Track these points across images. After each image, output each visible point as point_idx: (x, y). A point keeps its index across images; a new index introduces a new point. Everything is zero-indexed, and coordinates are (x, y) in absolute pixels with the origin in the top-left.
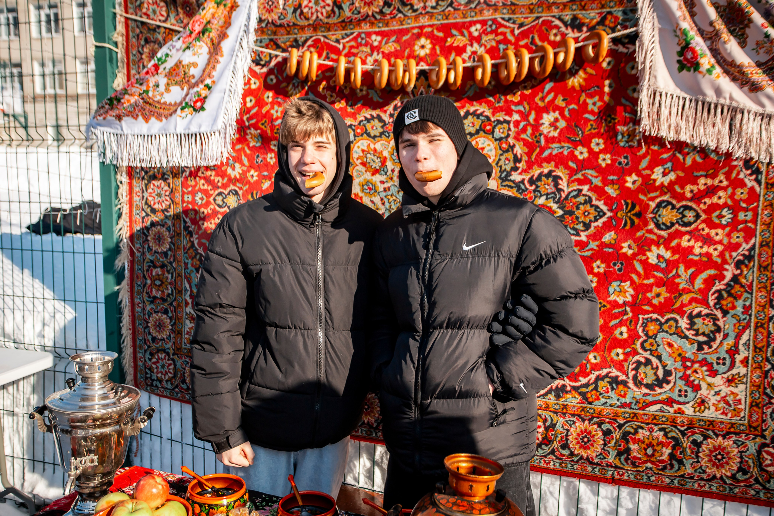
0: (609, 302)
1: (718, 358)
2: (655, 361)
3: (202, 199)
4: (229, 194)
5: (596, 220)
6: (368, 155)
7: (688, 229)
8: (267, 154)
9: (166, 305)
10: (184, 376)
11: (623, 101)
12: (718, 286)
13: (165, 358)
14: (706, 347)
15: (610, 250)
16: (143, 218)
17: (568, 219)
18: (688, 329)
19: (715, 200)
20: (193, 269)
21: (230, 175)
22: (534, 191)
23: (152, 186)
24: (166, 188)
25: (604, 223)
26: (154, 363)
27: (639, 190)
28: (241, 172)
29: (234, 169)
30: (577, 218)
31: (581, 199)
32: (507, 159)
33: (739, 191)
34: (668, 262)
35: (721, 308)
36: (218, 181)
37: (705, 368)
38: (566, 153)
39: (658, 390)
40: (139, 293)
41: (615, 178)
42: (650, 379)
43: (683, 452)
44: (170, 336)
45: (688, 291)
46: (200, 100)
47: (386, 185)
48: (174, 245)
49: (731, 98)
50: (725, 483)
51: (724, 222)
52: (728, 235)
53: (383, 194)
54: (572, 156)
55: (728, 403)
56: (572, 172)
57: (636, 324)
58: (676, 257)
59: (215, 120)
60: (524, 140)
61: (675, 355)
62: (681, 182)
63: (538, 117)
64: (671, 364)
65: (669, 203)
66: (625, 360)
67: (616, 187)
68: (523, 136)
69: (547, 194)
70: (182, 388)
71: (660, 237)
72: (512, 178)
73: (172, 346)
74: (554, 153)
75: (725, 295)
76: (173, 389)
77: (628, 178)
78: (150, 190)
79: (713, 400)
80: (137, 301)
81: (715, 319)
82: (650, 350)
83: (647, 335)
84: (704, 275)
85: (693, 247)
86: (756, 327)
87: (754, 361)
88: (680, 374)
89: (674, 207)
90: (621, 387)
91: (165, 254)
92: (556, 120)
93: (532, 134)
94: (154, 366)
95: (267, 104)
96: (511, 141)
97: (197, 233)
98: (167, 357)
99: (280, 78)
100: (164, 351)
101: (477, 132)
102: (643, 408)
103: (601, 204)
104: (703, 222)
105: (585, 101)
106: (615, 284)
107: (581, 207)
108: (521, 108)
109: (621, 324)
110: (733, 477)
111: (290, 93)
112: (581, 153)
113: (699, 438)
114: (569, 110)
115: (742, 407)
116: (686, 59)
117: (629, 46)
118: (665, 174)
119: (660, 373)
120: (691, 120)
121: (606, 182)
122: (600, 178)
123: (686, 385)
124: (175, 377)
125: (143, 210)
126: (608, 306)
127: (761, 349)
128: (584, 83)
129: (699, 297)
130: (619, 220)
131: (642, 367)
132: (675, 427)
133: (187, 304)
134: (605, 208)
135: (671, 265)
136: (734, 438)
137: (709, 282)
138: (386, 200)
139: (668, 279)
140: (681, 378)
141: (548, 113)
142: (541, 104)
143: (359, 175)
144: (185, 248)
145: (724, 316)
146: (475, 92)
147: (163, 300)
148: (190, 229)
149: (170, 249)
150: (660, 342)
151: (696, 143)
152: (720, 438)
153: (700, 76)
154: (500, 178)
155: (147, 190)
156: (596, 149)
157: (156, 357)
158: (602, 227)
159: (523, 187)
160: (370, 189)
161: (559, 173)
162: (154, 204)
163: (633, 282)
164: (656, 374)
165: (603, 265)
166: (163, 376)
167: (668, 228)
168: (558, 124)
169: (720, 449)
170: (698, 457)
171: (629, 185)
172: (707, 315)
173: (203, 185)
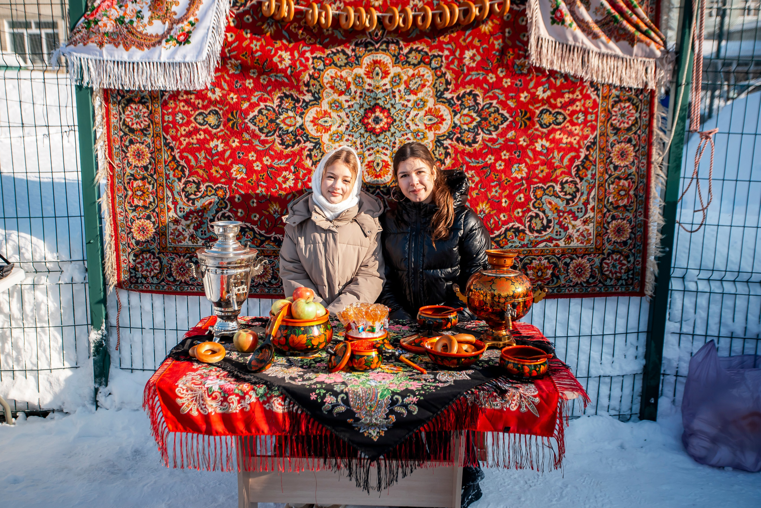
0: (512, 178)
1: (578, 209)
2: (541, 214)
3: (183, 119)
4: (209, 114)
5: (502, 124)
6: (336, 81)
7: (559, 127)
8: (245, 80)
9: (148, 212)
10: (171, 271)
11: (517, 43)
12: (577, 162)
13: (150, 257)
14: (571, 202)
15: (512, 143)
16: (121, 137)
17: (484, 123)
18: (560, 192)
19: (574, 107)
20: (176, 179)
21: (210, 98)
22: (461, 105)
23: (129, 109)
24: (145, 110)
25: (508, 125)
26: (139, 263)
27: (529, 102)
28: (221, 95)
29: (214, 92)
30: (490, 123)
31: (492, 110)
32: (441, 82)
33: (588, 101)
34: (548, 149)
35: (579, 177)
36: (199, 103)
37: (571, 216)
38: (481, 78)
39: (544, 233)
40: (120, 204)
41: (513, 94)
42: (538, 227)
43: (559, 271)
44: (154, 237)
45: (561, 167)
46: (184, 34)
47: (350, 103)
48: (155, 160)
49: (583, 43)
50: (583, 286)
51: (580, 121)
52: (582, 130)
53: (347, 110)
54: (485, 80)
55: (584, 236)
56: (486, 91)
57: (529, 191)
58: (553, 145)
59: (200, 52)
60: (452, 69)
61: (553, 209)
62: (554, 96)
63: (462, 53)
64: (551, 215)
65: (547, 110)
66: (523, 216)
67: (514, 100)
68: (452, 66)
69: (469, 107)
70: (169, 281)
71: (542, 133)
72: (445, 96)
73: (157, 246)
74: (474, 78)
75: (581, 168)
76: (159, 283)
77: (522, 95)
78: (127, 113)
79: (576, 235)
80: (118, 210)
81: (576, 184)
82: (538, 208)
83: (536, 198)
84: (569, 156)
85: (562, 139)
86: (599, 187)
87: (598, 208)
88: (556, 221)
89: (550, 113)
90: (521, 234)
91: (146, 168)
92: (474, 55)
93: (458, 65)
94: (139, 266)
95: (246, 39)
96: (443, 70)
97: (178, 148)
98: (152, 257)
99: (256, 18)
100: (149, 251)
101: (419, 63)
102: (535, 246)
103: (505, 113)
104: (568, 122)
105: (493, 42)
106: (516, 166)
107: (492, 115)
108: (449, 46)
109: (520, 192)
110: (587, 282)
111: (266, 30)
112: (491, 78)
113: (568, 260)
114: (483, 49)
115: (591, 237)
116: (556, 17)
117: (521, 6)
118: (544, 92)
119: (545, 222)
120: (560, 55)
121: (508, 98)
122: (504, 95)
123: (560, 227)
124: (161, 272)
125: (121, 130)
126: (512, 181)
127: (601, 200)
128: (492, 30)
129: (566, 170)
130: (517, 123)
131: (534, 219)
132: (554, 255)
133: (169, 209)
134: (507, 115)
135: (550, 151)
136: (588, 257)
137: (572, 160)
138: (350, 114)
139: (548, 160)
140: (557, 224)
141: (468, 50)
142: (463, 44)
143: (328, 96)
144: (165, 162)
145: (581, 181)
146: (417, 34)
147: (145, 208)
148: (171, 145)
149: (150, 163)
150: (544, 202)
151: (563, 71)
152: (580, 259)
153: (565, 28)
154: (436, 96)
155: (124, 113)
156: (501, 75)
157: (141, 257)
158: (506, 128)
159: (452, 102)
160: (337, 107)
161: (477, 92)
162: (133, 124)
163: (527, 164)
164: (542, 223)
165: (508, 154)
166: (148, 274)
167: (548, 127)
168: (475, 58)
169: (580, 265)
170: (567, 272)
171: (522, 99)
172: (571, 182)
173: (183, 106)
